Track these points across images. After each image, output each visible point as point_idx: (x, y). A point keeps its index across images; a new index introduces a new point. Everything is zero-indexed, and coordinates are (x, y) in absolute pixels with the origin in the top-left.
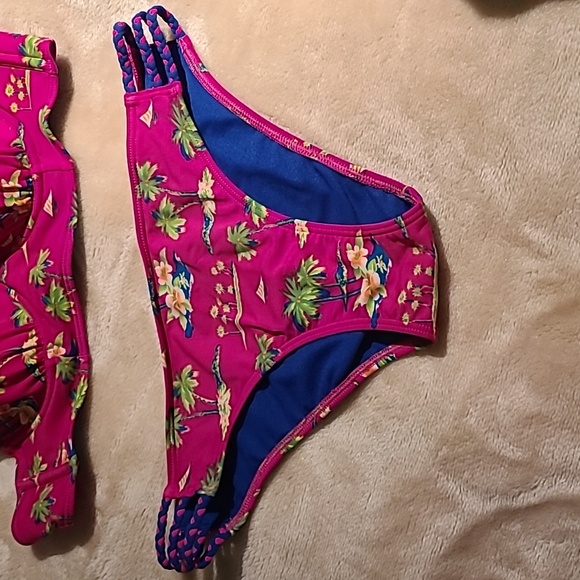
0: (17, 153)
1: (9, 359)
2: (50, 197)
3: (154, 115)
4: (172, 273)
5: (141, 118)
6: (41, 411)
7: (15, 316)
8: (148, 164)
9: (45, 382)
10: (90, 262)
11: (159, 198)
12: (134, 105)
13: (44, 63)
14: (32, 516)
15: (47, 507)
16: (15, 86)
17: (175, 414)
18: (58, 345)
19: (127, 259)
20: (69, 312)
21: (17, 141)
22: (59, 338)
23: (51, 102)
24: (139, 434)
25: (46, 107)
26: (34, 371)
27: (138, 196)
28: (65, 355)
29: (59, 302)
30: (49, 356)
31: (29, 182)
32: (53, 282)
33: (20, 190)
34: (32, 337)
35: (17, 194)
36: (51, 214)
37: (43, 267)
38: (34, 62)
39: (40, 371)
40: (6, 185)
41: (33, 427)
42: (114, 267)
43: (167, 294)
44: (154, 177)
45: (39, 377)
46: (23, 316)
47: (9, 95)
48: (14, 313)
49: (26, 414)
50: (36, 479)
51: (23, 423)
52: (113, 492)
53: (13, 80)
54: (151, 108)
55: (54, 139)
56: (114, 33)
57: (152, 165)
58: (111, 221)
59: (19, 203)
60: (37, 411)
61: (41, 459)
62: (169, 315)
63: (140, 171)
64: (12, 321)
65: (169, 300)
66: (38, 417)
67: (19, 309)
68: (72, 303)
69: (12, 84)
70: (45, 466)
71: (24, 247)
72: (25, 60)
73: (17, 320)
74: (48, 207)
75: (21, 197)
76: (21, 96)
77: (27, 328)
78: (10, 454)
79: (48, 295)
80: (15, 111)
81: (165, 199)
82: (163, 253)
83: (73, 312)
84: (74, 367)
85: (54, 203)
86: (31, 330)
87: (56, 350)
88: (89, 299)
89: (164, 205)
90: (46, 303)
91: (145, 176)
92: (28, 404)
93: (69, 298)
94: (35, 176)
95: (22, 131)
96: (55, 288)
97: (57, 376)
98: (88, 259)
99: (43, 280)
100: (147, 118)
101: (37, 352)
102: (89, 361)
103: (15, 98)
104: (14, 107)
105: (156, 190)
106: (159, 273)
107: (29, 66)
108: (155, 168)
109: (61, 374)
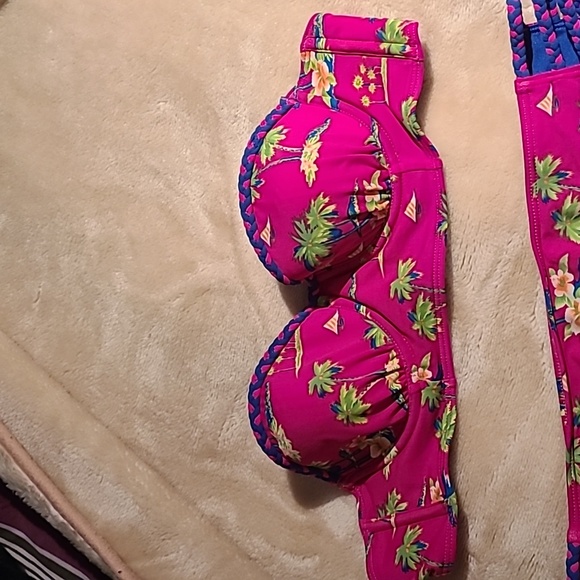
0: (373, 152)
1: (373, 384)
2: (413, 200)
3: (555, 101)
4: (574, 283)
5: (539, 106)
6: (399, 443)
7: (369, 335)
8: (550, 158)
9: (407, 410)
10: (457, 273)
11: (562, 197)
12: (528, 91)
13: (408, 48)
14: (396, 562)
15: (417, 553)
16: (365, 77)
17: (575, 446)
18: (424, 367)
19: (506, 268)
20: (434, 330)
21: (371, 138)
22: (426, 360)
23: (417, 92)
24: (522, 469)
25: (411, 99)
26: (398, 397)
27: (534, 196)
28: (432, 379)
29: (425, 320)
30: (414, 380)
31: (388, 184)
32: (421, 296)
33: (381, 192)
34: (393, 358)
35: (377, 198)
36: (414, 220)
37: (408, 279)
38: (396, 48)
39: (404, 397)
40: (368, 188)
41: (386, 460)
42: (488, 277)
43: (566, 307)
44: (556, 173)
45: (402, 405)
46: (378, 335)
47: (357, 87)
48: (367, 332)
49: (379, 446)
50: (392, 520)
51: (373, 456)
52: (492, 535)
53: (363, 70)
54: (550, 94)
55: (422, 134)
56: (509, 10)
57: (554, 159)
58: (486, 226)
59: (379, 207)
60: (394, 442)
61: (399, 497)
62: (567, 331)
63: (540, 166)
64: (367, 341)
65: (569, 314)
66: (395, 449)
67: (372, 327)
68: (439, 319)
69: (361, 75)
70: (404, 505)
71: (380, 257)
72: (384, 46)
73: (373, 340)
74: (411, 211)
75: (382, 201)
76: (372, 88)
77: (385, 350)
78: (349, 491)
79: (414, 311)
80: (367, 105)
81: (569, 198)
82: (565, 260)
83: (439, 330)
84: (440, 393)
85: (418, 207)
86: (390, 351)
87: (422, 373)
88: (455, 315)
89: (568, 204)
90: (413, 320)
91: (545, 172)
92: (383, 435)
93: (437, 314)
94: (394, 178)
95: (376, 127)
96: (422, 302)
97: (423, 403)
98: (454, 269)
99: (411, 294)
100: (547, 105)
101: (400, 375)
102: (455, 386)
103: (365, 90)
104: (366, 101)
105: (557, 188)
106: (555, 283)
107: (389, 54)
108: (558, 162)
109: (427, 400)
